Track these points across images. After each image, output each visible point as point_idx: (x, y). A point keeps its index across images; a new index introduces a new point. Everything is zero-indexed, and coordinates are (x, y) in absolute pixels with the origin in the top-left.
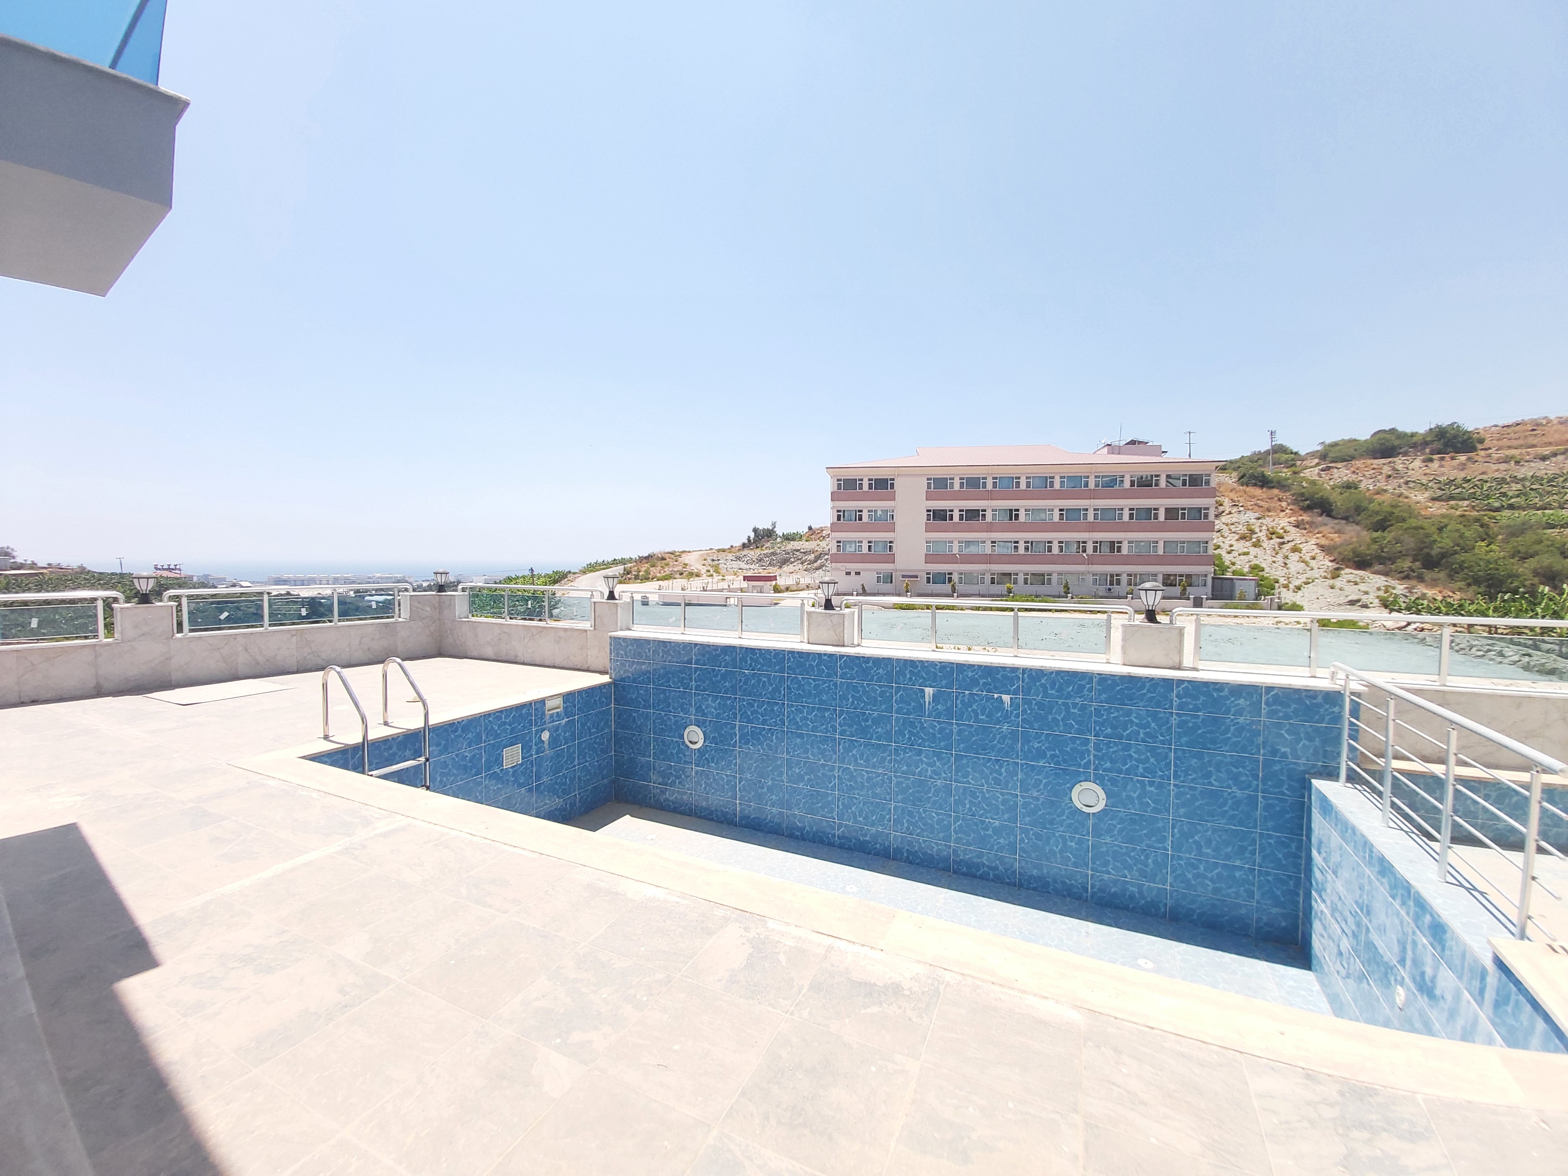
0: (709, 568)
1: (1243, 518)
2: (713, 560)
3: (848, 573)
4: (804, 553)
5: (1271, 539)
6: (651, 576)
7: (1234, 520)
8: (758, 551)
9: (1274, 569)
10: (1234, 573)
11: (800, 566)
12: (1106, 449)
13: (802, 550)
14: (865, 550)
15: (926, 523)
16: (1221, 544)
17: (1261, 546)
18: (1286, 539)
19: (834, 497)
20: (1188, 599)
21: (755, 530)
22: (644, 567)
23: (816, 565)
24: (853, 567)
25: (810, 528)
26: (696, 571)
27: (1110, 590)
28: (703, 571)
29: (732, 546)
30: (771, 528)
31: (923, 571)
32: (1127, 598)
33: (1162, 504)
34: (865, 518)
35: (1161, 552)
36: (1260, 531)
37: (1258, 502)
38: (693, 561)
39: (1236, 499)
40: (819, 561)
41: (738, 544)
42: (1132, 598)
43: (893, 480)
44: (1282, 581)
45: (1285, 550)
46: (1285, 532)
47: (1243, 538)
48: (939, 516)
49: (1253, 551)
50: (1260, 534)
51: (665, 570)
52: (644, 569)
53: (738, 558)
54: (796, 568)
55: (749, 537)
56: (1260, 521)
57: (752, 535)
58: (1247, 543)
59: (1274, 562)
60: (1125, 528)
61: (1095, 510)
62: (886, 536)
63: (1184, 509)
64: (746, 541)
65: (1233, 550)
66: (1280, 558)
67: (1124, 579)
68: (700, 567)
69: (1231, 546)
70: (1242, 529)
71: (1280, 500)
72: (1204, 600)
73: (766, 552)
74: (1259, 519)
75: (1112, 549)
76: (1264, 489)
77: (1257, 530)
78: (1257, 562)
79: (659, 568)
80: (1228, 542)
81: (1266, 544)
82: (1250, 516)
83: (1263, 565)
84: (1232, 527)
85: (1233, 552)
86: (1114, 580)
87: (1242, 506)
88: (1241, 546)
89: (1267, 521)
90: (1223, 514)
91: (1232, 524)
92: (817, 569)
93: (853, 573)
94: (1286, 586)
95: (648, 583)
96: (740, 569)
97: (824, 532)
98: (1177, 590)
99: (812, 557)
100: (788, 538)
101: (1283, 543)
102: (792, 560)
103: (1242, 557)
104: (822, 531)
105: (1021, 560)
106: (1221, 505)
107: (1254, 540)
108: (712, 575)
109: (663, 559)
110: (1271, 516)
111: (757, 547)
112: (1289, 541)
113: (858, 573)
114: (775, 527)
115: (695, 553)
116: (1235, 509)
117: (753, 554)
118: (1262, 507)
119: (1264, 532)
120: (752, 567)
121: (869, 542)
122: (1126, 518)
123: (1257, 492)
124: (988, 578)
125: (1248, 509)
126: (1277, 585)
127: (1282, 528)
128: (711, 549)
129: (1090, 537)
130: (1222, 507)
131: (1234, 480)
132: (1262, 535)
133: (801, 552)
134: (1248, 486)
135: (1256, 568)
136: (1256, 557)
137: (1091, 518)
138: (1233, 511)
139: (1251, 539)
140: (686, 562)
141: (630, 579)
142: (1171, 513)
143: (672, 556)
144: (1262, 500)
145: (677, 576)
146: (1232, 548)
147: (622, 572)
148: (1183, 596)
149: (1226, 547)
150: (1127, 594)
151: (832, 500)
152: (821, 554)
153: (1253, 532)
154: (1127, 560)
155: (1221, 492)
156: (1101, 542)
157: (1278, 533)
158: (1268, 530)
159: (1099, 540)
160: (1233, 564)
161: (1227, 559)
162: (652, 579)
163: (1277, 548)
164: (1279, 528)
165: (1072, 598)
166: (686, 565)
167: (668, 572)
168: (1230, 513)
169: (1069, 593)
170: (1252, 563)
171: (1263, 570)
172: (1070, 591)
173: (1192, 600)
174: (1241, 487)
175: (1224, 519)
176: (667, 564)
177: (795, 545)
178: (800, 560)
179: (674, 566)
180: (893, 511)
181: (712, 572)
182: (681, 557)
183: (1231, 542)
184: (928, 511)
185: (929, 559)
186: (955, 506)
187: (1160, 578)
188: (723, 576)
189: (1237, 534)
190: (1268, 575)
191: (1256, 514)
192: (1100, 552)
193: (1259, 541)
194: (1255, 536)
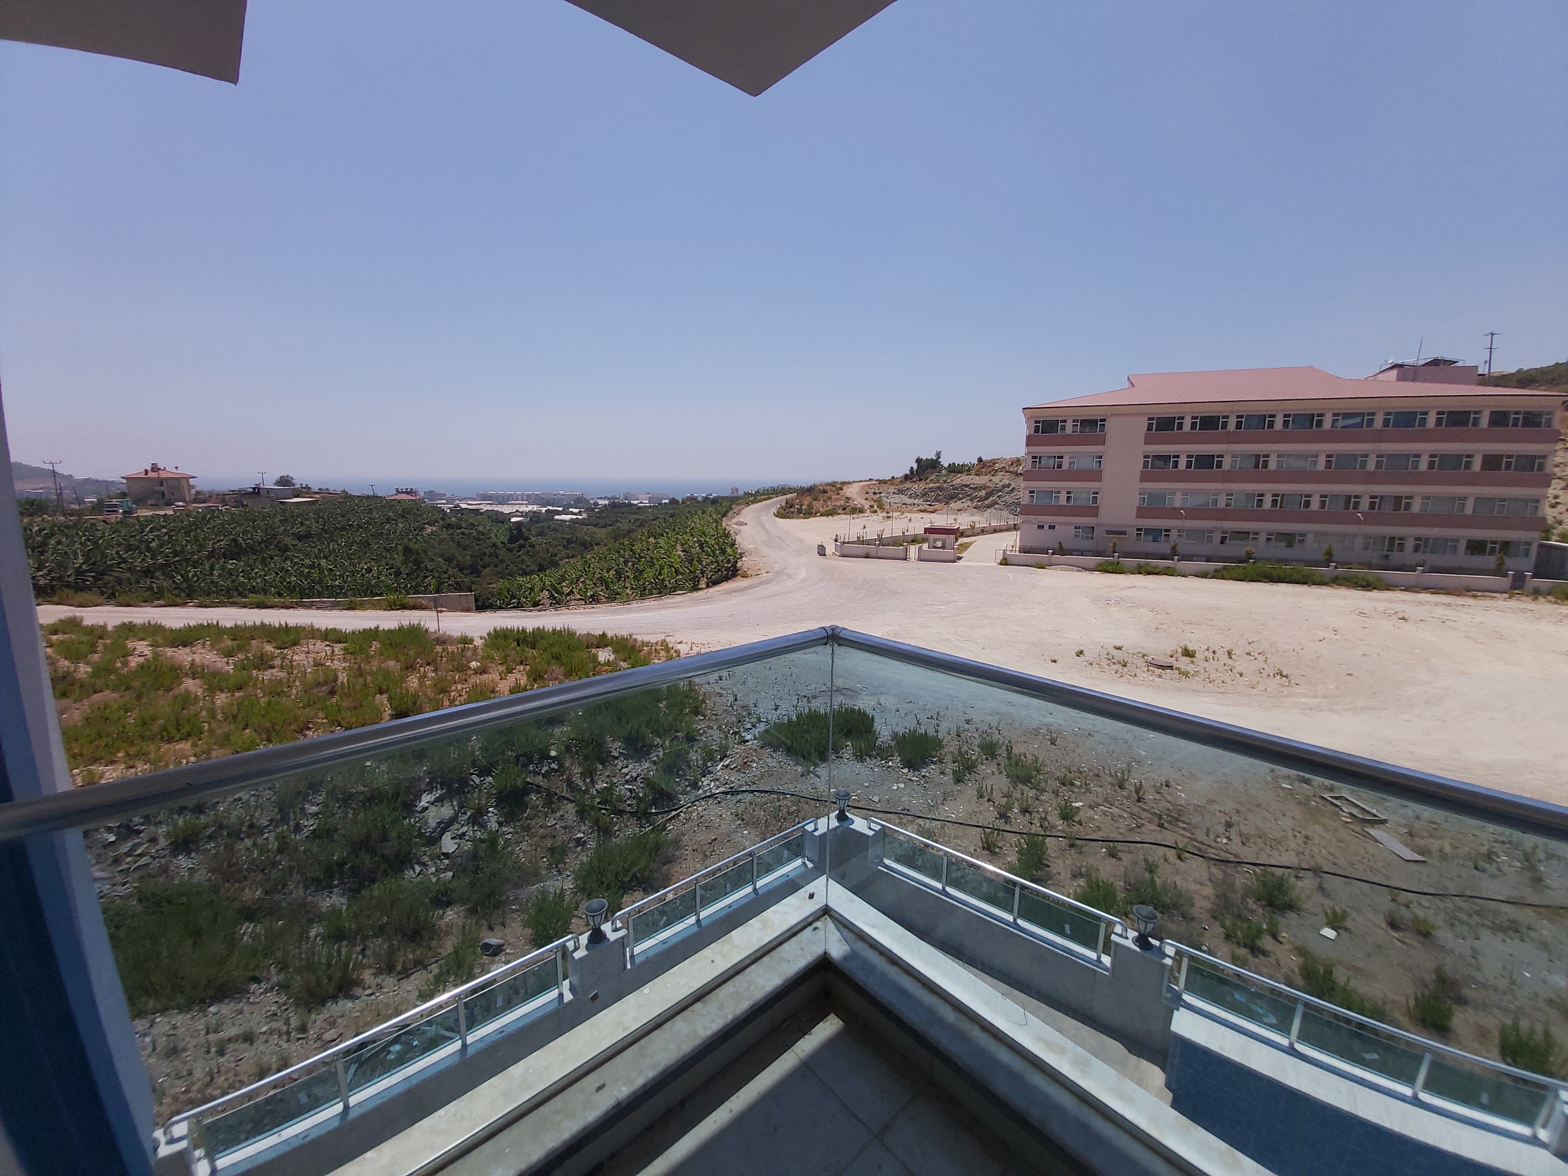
0: (872, 503)
2: (875, 493)
3: (1041, 527)
4: (974, 489)
6: (813, 511)
8: (922, 485)
11: (969, 503)
13: (971, 486)
14: (1063, 501)
15: (1142, 472)
19: (1030, 441)
20: (1506, 576)
21: (919, 461)
22: (807, 500)
23: (987, 502)
24: (1046, 519)
25: (980, 460)
26: (859, 506)
27: (1387, 557)
28: (867, 507)
29: (893, 478)
30: (935, 458)
31: (1133, 526)
32: (1414, 571)
33: (1479, 449)
34: (1066, 465)
35: (1469, 510)
38: (852, 492)
40: (991, 499)
41: (899, 473)
42: (1423, 572)
43: (1104, 420)
48: (1160, 463)
51: (828, 504)
52: (806, 503)
53: (901, 492)
54: (965, 505)
55: (912, 468)
57: (915, 466)
60: (1422, 480)
61: (1378, 456)
62: (1091, 486)
63: (1511, 457)
64: (908, 472)
65: (1558, 503)
67: (1410, 544)
68: (863, 502)
69: (1556, 497)
72: (1528, 579)
73: (931, 485)
75: (1397, 508)
79: (821, 502)
85: (1559, 506)
86: (1395, 543)
92: (989, 506)
93: (1046, 527)
95: (812, 519)
96: (904, 504)
97: (997, 465)
98: (1488, 562)
99: (983, 493)
100: (954, 469)
102: (961, 496)
104: (994, 464)
105: (1266, 517)
108: (876, 512)
109: (825, 492)
111: (921, 480)
113: (1052, 527)
114: (939, 458)
115: (856, 485)
117: (918, 487)
120: (916, 501)
121: (1068, 493)
122: (1423, 465)
124: (1217, 537)
128: (870, 480)
129: (1364, 490)
133: (971, 488)
137: (1371, 466)
140: (848, 495)
141: (792, 513)
142: (1492, 462)
143: (834, 488)
145: (840, 511)
147: (783, 504)
148: (1499, 571)
150: (1415, 565)
151: (1027, 445)
152: (994, 490)
154: (1417, 521)
156: (1381, 497)
159: (1379, 495)
160: (1560, 523)
165: (1336, 568)
166: (848, 498)
167: (830, 507)
169: (1331, 561)
172: (1334, 559)
173: (1510, 578)
176: (830, 498)
177: (963, 479)
178: (969, 496)
179: (835, 500)
180: (1101, 457)
181: (875, 508)
182: (842, 489)
183: (1556, 492)
184: (1145, 457)
185: (1141, 513)
186: (1183, 450)
187: (1463, 545)
188: (888, 513)
189: (1564, 480)
192: (1379, 509)
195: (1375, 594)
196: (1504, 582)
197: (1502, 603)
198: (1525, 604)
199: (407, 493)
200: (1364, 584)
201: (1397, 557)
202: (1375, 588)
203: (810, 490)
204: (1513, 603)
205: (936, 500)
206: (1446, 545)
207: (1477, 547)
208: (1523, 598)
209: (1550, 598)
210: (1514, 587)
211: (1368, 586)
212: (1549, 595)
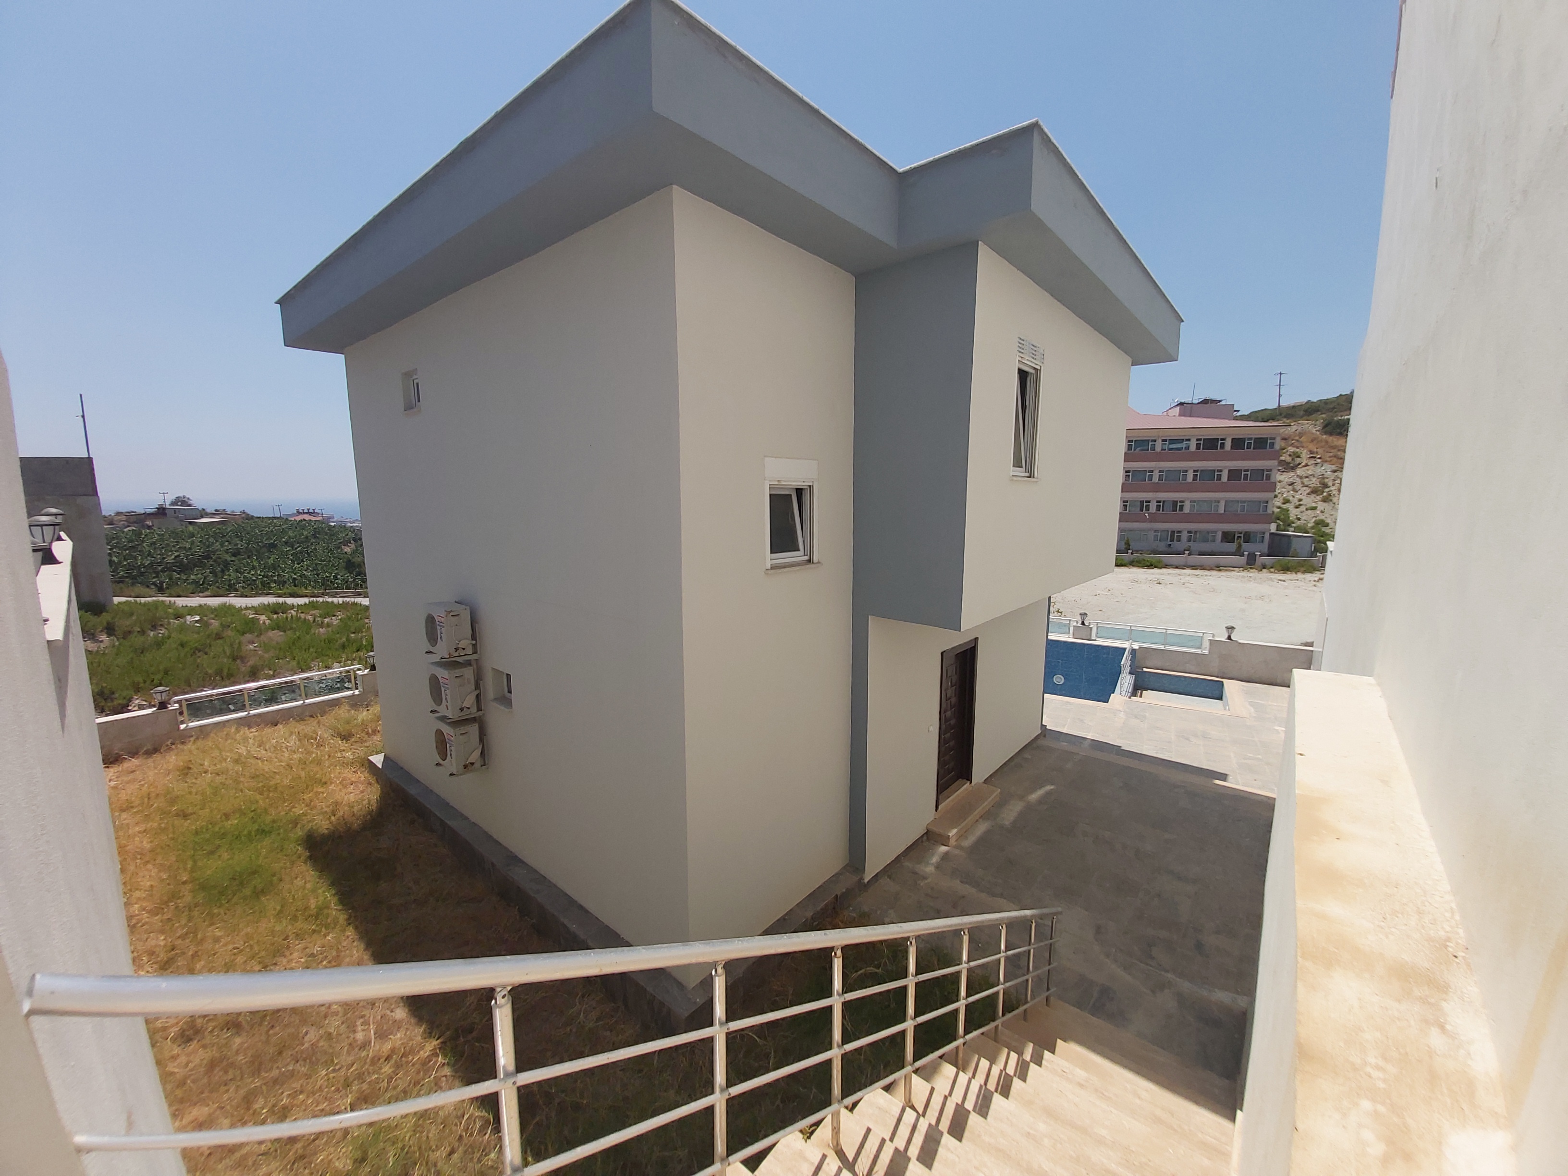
1: (1319, 470)
7: (1310, 472)
10: (1298, 529)
12: (1178, 409)
16: (1291, 498)
17: (1331, 500)
20: (1243, 555)
27: (1170, 545)
32: (1184, 554)
33: (1225, 466)
35: (1221, 510)
36: (1333, 485)
37: (1339, 453)
39: (1315, 450)
42: (1189, 554)
47: (1315, 491)
49: (1321, 506)
50: (1332, 488)
56: (1336, 474)
58: (1318, 497)
60: (1189, 489)
61: (1160, 471)
63: (1247, 471)
65: (1300, 505)
67: (1185, 536)
69: (1300, 500)
70: (1315, 482)
72: (1257, 557)
74: (1335, 471)
75: (1174, 509)
77: (1330, 484)
78: (1323, 517)
80: (1298, 497)
83: (1329, 520)
84: (1306, 481)
85: (1302, 506)
86: (1175, 536)
87: (1319, 458)
88: (1309, 501)
90: (1299, 466)
91: (1307, 477)
98: (1232, 547)
103: (1310, 512)
106: (1299, 457)
107: (1325, 494)
116: (1312, 462)
122: (1190, 478)
125: (1326, 461)
129: (1152, 497)
130: (1299, 459)
131: (1318, 429)
134: (1331, 435)
135: (1319, 524)
136: (1323, 512)
137: (1156, 479)
138: (1309, 464)
139: (1323, 492)
142: (1234, 474)
146: (1301, 503)
148: (1239, 553)
149: (1295, 501)
150: (1185, 550)
153: (1326, 486)
154: (1188, 518)
155: (1302, 442)
156: (1164, 501)
159: (1162, 500)
160: (1299, 519)
161: (1293, 513)
165: (1132, 554)
168: (1306, 465)
169: (1129, 550)
170: (1318, 518)
171: (1327, 525)
172: (1131, 548)
173: (1246, 557)
174: (1324, 437)
175: (1299, 471)
183: (1301, 497)
187: (1219, 536)
189: (1310, 487)
190: (1331, 530)
191: (1333, 466)
192: (1163, 511)
193: (1330, 495)
194: (1327, 490)
195: (1156, 570)
196: (1242, 560)
197: (1236, 574)
198: (1253, 574)
199: (309, 513)
200: (1149, 564)
201: (1176, 545)
202: (1156, 567)
204: (1245, 573)
206: (1206, 537)
207: (1228, 537)
208: (1254, 570)
209: (1272, 570)
210: (1248, 564)
211: (1151, 566)
212: (1272, 568)
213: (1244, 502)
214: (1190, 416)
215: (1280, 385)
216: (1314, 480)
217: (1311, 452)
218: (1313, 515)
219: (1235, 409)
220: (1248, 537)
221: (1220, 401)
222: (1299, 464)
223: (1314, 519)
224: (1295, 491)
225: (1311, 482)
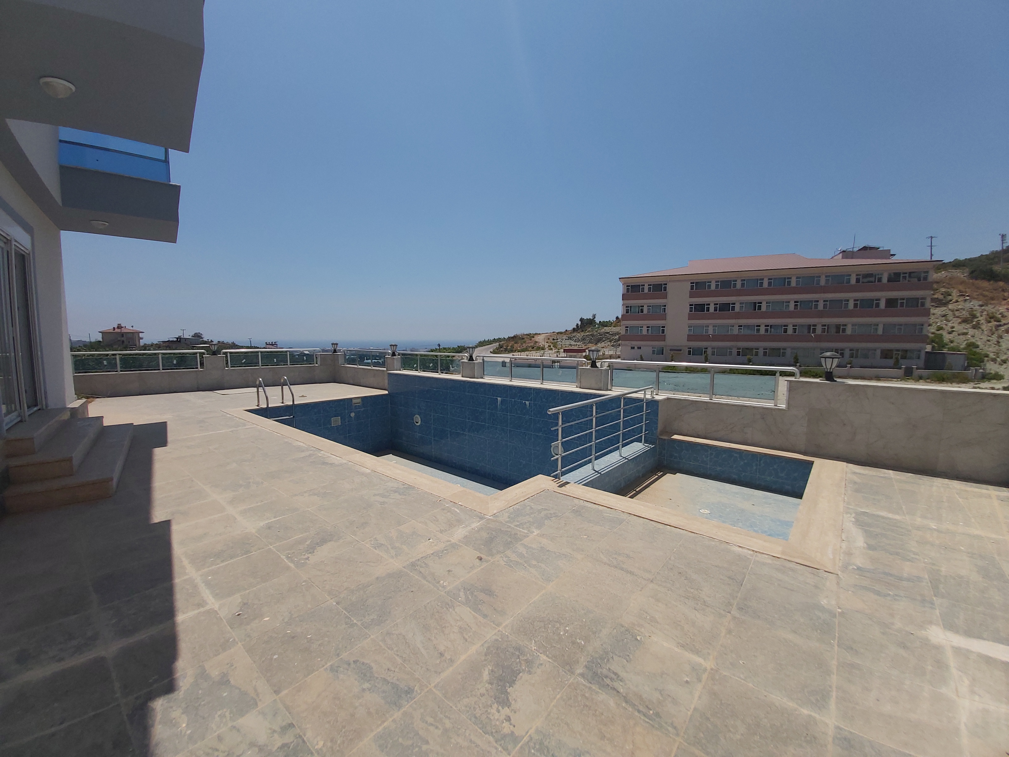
0: (551, 344)
1: (968, 305)
2: (554, 339)
3: (633, 348)
4: (612, 334)
5: (990, 322)
6: (514, 349)
7: (959, 307)
8: (582, 334)
9: (987, 346)
10: (949, 349)
11: (610, 343)
12: (841, 255)
13: (611, 333)
14: (645, 332)
15: (689, 314)
16: (944, 326)
17: (980, 328)
18: (1003, 322)
19: (624, 297)
20: (900, 368)
21: (582, 320)
24: (636, 343)
25: (618, 318)
26: (542, 346)
29: (566, 330)
30: (592, 318)
31: (686, 346)
32: (846, 367)
33: (883, 296)
34: (645, 311)
35: (880, 332)
36: (981, 316)
37: (984, 292)
38: (540, 340)
39: (964, 290)
41: (570, 328)
42: (851, 367)
43: (666, 284)
44: (992, 355)
45: (1000, 331)
46: (1002, 317)
47: (965, 321)
48: (700, 308)
49: (971, 332)
50: (980, 318)
51: (524, 345)
52: (510, 345)
53: (570, 338)
54: (606, 345)
55: (577, 324)
56: (983, 308)
57: (579, 323)
58: (968, 325)
59: (989, 341)
60: (851, 314)
61: (824, 301)
62: (660, 323)
63: (903, 299)
64: (575, 327)
65: (953, 331)
66: (994, 338)
67: (847, 353)
68: (545, 344)
69: (953, 327)
70: (965, 314)
71: (1003, 291)
72: (914, 370)
73: (588, 334)
74: (981, 306)
75: (838, 332)
76: (992, 282)
77: (978, 315)
78: (974, 341)
79: (520, 344)
80: (950, 324)
81: (985, 327)
82: (975, 304)
83: (979, 343)
84: (957, 313)
85: (954, 333)
87: (968, 296)
88: (959, 328)
89: (990, 308)
90: (951, 303)
91: (957, 310)
93: (636, 348)
94: (994, 360)
96: (570, 345)
98: (891, 362)
99: (617, 337)
100: (604, 324)
101: (1000, 326)
102: (604, 339)
103: (961, 337)
105: (762, 339)
106: (950, 295)
107: (974, 323)
108: (552, 349)
109: (523, 338)
110: (991, 304)
111: (583, 331)
112: (1005, 324)
113: (639, 348)
114: (595, 318)
115: (543, 335)
116: (962, 298)
117: (579, 335)
118: (987, 296)
119: (984, 317)
120: (578, 344)
121: (648, 327)
122: (851, 306)
123: (985, 284)
124: (735, 351)
125: (974, 298)
126: (986, 358)
127: (1000, 314)
128: (553, 332)
129: (818, 321)
130: (950, 297)
131: (965, 275)
132: (982, 319)
133: (610, 334)
134: (976, 279)
135: (972, 345)
136: (973, 336)
137: (821, 307)
138: (959, 300)
139: (972, 322)
140: (537, 340)
141: (502, 351)
142: (891, 303)
143: (529, 337)
144: (987, 291)
145: (530, 349)
147: (498, 347)
148: (896, 366)
149: (948, 328)
150: (847, 364)
151: (623, 300)
153: (974, 316)
155: (952, 285)
157: (996, 317)
158: (988, 315)
159: (827, 324)
160: (952, 342)
161: (947, 337)
162: (515, 351)
163: (994, 329)
164: (998, 313)
165: (800, 366)
166: (536, 342)
167: (525, 347)
168: (957, 301)
169: (798, 363)
170: (969, 341)
171: (977, 347)
172: (799, 361)
173: (903, 370)
174: (971, 281)
175: (950, 306)
176: (525, 342)
177: (607, 329)
178: (608, 339)
179: (529, 343)
180: (665, 306)
181: (552, 347)
182: (534, 337)
183: (953, 325)
184: (690, 305)
185: (690, 338)
186: (711, 301)
187: (878, 352)
188: (558, 349)
189: (961, 318)
190: (981, 351)
191: (980, 302)
192: (828, 332)
193: (979, 324)
194: (976, 320)
196: (900, 372)
200: (815, 374)
203: (514, 338)
205: (590, 342)
206: (867, 353)
207: (886, 354)
208: (911, 380)
210: (904, 375)
212: (928, 379)
213: (901, 325)
214: (852, 258)
215: (931, 246)
216: (964, 312)
217: (960, 291)
218: (965, 339)
219: (892, 253)
220: (905, 354)
221: (879, 248)
222: (951, 301)
223: (966, 342)
224: (948, 321)
225: (961, 314)
